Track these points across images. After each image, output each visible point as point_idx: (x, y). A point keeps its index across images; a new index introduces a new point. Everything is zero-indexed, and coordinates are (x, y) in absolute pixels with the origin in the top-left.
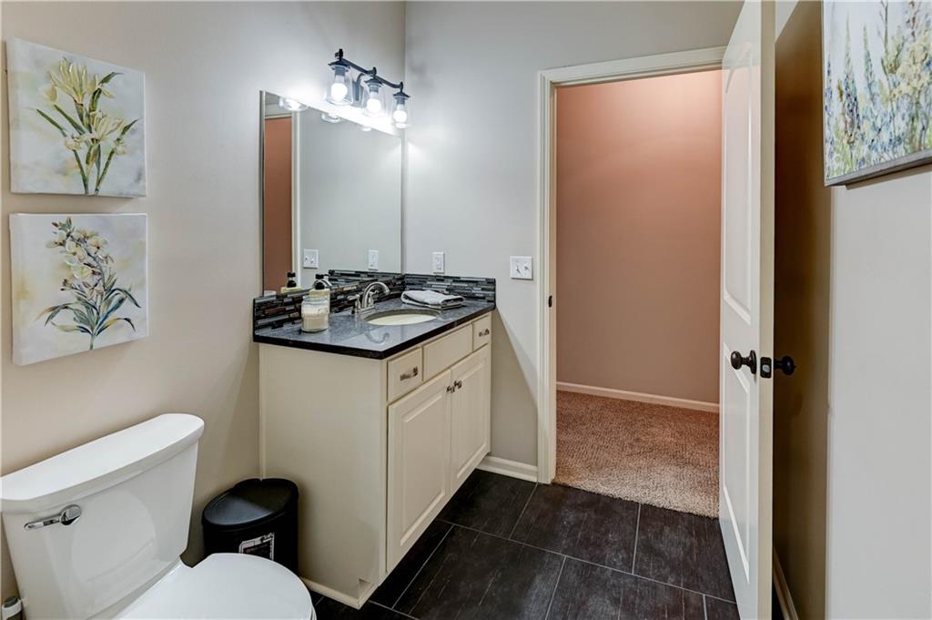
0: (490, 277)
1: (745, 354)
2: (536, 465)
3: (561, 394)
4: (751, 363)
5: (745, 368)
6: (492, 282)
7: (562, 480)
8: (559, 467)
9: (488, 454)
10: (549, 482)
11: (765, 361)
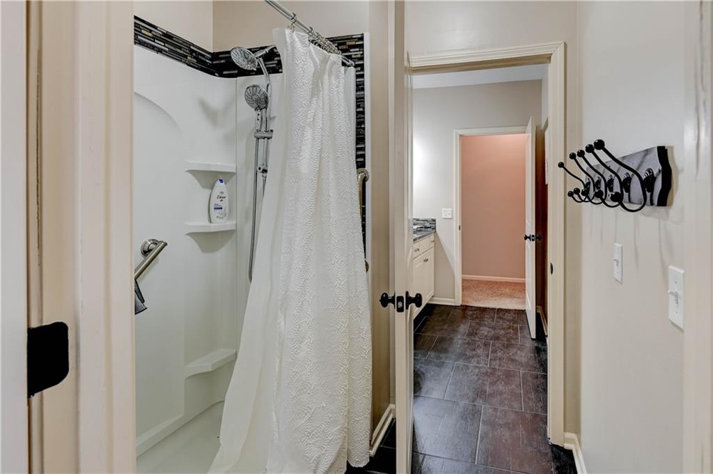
0: (433, 218)
1: (528, 235)
2: (454, 298)
3: (464, 281)
4: (529, 238)
5: (528, 239)
6: (434, 220)
7: (464, 304)
8: (462, 301)
9: (433, 296)
10: (459, 305)
11: (533, 236)
